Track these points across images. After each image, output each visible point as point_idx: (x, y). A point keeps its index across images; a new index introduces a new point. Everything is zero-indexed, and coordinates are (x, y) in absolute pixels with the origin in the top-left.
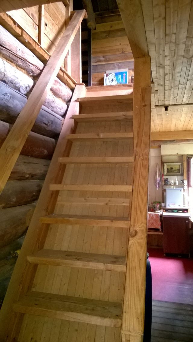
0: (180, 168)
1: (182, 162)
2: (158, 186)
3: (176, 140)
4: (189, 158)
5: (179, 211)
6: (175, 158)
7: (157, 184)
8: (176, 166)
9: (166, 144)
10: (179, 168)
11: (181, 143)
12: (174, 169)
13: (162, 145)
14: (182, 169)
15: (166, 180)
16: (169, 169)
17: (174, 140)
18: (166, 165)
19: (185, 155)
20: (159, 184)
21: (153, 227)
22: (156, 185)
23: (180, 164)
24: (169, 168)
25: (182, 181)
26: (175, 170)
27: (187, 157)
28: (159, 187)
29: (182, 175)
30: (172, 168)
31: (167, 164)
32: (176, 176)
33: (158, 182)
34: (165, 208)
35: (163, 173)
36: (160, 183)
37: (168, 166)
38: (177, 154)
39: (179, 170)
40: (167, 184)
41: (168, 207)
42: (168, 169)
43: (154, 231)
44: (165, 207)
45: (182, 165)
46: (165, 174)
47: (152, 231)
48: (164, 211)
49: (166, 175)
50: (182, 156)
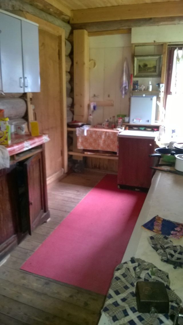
0: (158, 64)
1: (161, 55)
2: (124, 92)
3: (154, 18)
4: (171, 48)
5: (146, 129)
6: (151, 49)
7: (123, 89)
8: (152, 61)
9: (139, 26)
10: (155, 65)
11: (161, 23)
12: (149, 66)
13: (133, 27)
14: (159, 65)
15: (136, 84)
16: (142, 66)
17: (151, 19)
18: (137, 60)
19: (165, 43)
20: (125, 89)
21: (109, 150)
22: (122, 91)
23: (157, 57)
24: (142, 64)
25: (157, 86)
26: (150, 68)
27: (169, 47)
28: (126, 93)
29: (159, 75)
30: (145, 65)
31: (139, 58)
32: (151, 77)
33: (124, 86)
34: (128, 124)
35: (132, 73)
36: (127, 88)
37: (139, 61)
38: (155, 41)
39: (155, 67)
40: (137, 89)
41: (131, 123)
42: (139, 66)
43: (109, 155)
44: (129, 122)
45: (160, 60)
46: (135, 74)
47: (107, 155)
48: (127, 128)
49: (136, 77)
50: (162, 45)
